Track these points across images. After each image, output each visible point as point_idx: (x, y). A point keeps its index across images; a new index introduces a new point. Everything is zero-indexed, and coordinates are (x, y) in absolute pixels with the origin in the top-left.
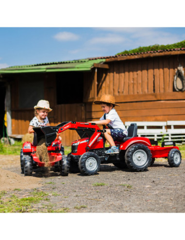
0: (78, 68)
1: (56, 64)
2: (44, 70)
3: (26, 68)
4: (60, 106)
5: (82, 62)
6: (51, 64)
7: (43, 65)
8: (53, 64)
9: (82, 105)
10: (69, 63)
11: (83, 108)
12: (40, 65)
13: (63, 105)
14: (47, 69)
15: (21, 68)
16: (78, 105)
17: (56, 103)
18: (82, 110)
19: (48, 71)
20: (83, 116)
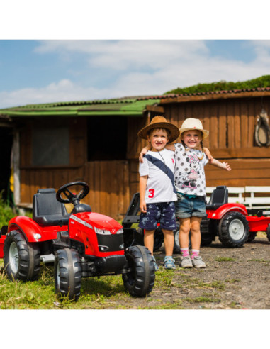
0: (124, 111)
1: (89, 104)
2: (75, 113)
3: (45, 109)
4: (92, 163)
7: (70, 105)
8: (85, 104)
9: (124, 163)
10: (109, 103)
11: (126, 167)
12: (66, 105)
13: (96, 162)
14: (79, 111)
15: (40, 109)
16: (119, 162)
17: (86, 160)
18: (124, 171)
19: (80, 113)
20: (126, 179)
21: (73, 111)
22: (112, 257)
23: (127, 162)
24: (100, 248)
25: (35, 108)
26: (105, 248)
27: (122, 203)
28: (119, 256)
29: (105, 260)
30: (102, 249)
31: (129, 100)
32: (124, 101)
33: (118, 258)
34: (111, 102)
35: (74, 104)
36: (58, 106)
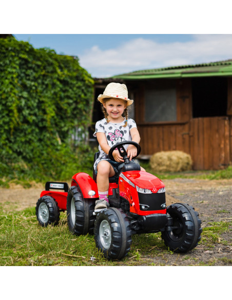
0: (222, 72)
1: (193, 67)
2: (179, 75)
3: (154, 72)
4: (196, 120)
5: (226, 64)
6: (186, 67)
7: (176, 68)
8: (189, 67)
9: (225, 119)
10: (210, 65)
11: (226, 122)
12: (172, 68)
13: (200, 119)
14: (183, 73)
15: (148, 73)
16: (220, 118)
17: (191, 117)
18: (225, 126)
19: (184, 76)
20: (227, 133)
21: (177, 74)
22: (152, 216)
23: (227, 118)
24: (141, 206)
25: (146, 72)
26: (146, 207)
27: (223, 155)
28: (160, 215)
29: (145, 218)
30: (143, 207)
31: (228, 63)
32: (223, 63)
33: (159, 217)
34: (212, 64)
35: (179, 68)
36: (166, 69)
